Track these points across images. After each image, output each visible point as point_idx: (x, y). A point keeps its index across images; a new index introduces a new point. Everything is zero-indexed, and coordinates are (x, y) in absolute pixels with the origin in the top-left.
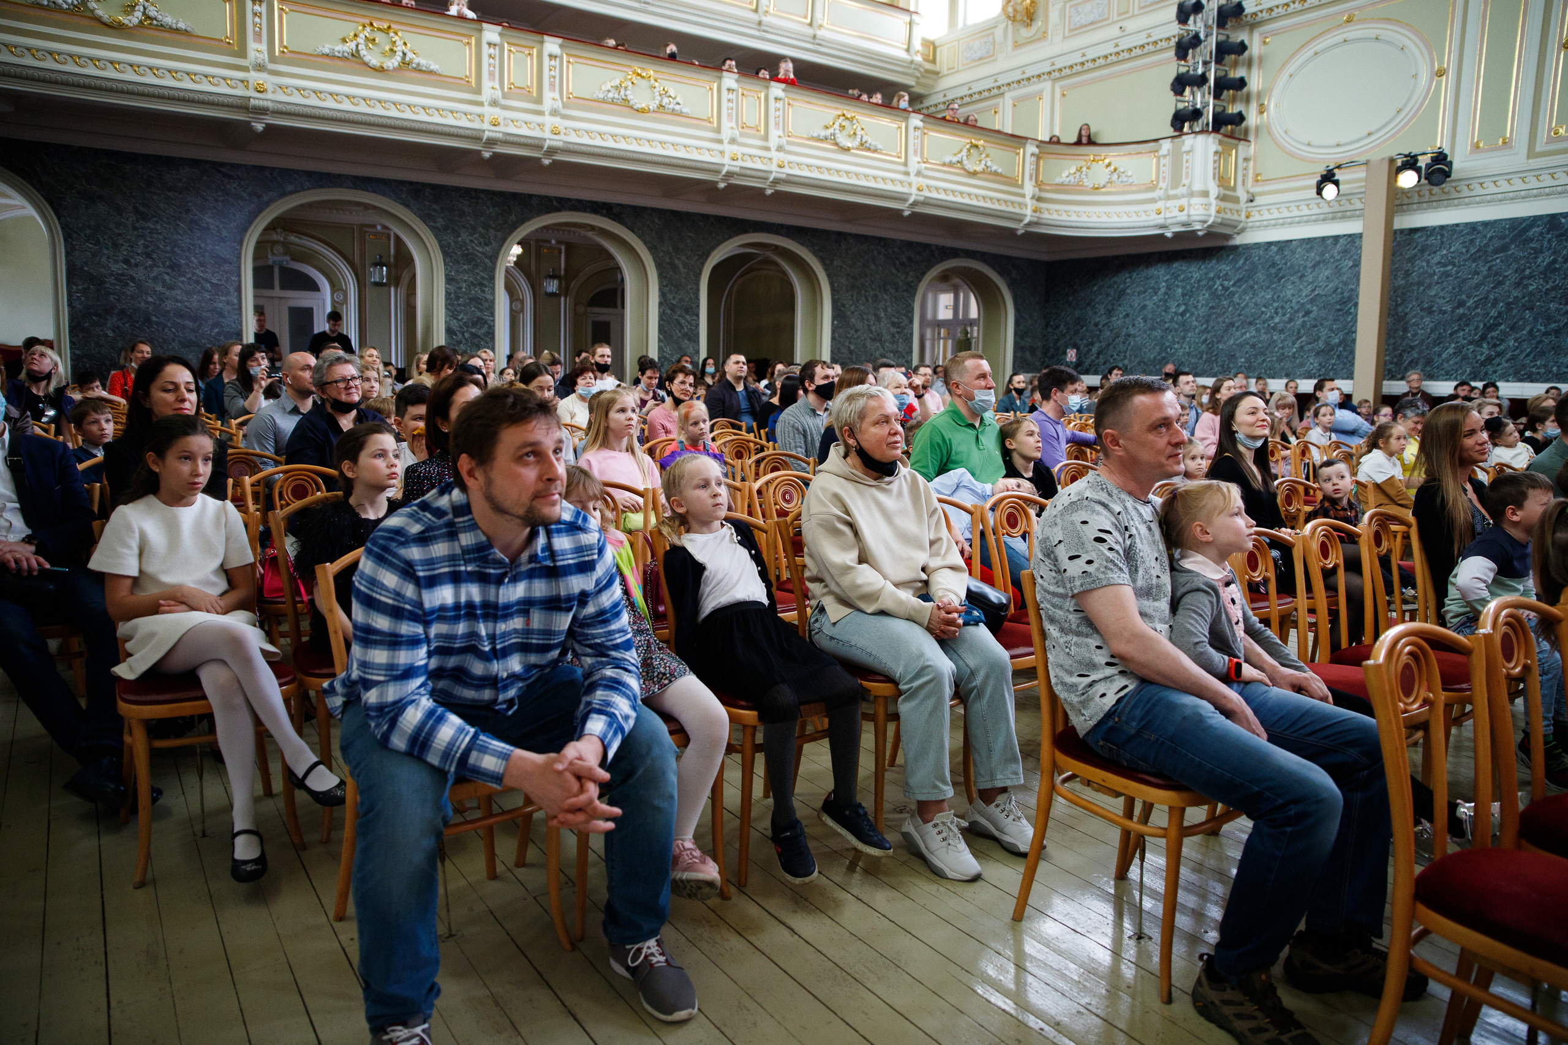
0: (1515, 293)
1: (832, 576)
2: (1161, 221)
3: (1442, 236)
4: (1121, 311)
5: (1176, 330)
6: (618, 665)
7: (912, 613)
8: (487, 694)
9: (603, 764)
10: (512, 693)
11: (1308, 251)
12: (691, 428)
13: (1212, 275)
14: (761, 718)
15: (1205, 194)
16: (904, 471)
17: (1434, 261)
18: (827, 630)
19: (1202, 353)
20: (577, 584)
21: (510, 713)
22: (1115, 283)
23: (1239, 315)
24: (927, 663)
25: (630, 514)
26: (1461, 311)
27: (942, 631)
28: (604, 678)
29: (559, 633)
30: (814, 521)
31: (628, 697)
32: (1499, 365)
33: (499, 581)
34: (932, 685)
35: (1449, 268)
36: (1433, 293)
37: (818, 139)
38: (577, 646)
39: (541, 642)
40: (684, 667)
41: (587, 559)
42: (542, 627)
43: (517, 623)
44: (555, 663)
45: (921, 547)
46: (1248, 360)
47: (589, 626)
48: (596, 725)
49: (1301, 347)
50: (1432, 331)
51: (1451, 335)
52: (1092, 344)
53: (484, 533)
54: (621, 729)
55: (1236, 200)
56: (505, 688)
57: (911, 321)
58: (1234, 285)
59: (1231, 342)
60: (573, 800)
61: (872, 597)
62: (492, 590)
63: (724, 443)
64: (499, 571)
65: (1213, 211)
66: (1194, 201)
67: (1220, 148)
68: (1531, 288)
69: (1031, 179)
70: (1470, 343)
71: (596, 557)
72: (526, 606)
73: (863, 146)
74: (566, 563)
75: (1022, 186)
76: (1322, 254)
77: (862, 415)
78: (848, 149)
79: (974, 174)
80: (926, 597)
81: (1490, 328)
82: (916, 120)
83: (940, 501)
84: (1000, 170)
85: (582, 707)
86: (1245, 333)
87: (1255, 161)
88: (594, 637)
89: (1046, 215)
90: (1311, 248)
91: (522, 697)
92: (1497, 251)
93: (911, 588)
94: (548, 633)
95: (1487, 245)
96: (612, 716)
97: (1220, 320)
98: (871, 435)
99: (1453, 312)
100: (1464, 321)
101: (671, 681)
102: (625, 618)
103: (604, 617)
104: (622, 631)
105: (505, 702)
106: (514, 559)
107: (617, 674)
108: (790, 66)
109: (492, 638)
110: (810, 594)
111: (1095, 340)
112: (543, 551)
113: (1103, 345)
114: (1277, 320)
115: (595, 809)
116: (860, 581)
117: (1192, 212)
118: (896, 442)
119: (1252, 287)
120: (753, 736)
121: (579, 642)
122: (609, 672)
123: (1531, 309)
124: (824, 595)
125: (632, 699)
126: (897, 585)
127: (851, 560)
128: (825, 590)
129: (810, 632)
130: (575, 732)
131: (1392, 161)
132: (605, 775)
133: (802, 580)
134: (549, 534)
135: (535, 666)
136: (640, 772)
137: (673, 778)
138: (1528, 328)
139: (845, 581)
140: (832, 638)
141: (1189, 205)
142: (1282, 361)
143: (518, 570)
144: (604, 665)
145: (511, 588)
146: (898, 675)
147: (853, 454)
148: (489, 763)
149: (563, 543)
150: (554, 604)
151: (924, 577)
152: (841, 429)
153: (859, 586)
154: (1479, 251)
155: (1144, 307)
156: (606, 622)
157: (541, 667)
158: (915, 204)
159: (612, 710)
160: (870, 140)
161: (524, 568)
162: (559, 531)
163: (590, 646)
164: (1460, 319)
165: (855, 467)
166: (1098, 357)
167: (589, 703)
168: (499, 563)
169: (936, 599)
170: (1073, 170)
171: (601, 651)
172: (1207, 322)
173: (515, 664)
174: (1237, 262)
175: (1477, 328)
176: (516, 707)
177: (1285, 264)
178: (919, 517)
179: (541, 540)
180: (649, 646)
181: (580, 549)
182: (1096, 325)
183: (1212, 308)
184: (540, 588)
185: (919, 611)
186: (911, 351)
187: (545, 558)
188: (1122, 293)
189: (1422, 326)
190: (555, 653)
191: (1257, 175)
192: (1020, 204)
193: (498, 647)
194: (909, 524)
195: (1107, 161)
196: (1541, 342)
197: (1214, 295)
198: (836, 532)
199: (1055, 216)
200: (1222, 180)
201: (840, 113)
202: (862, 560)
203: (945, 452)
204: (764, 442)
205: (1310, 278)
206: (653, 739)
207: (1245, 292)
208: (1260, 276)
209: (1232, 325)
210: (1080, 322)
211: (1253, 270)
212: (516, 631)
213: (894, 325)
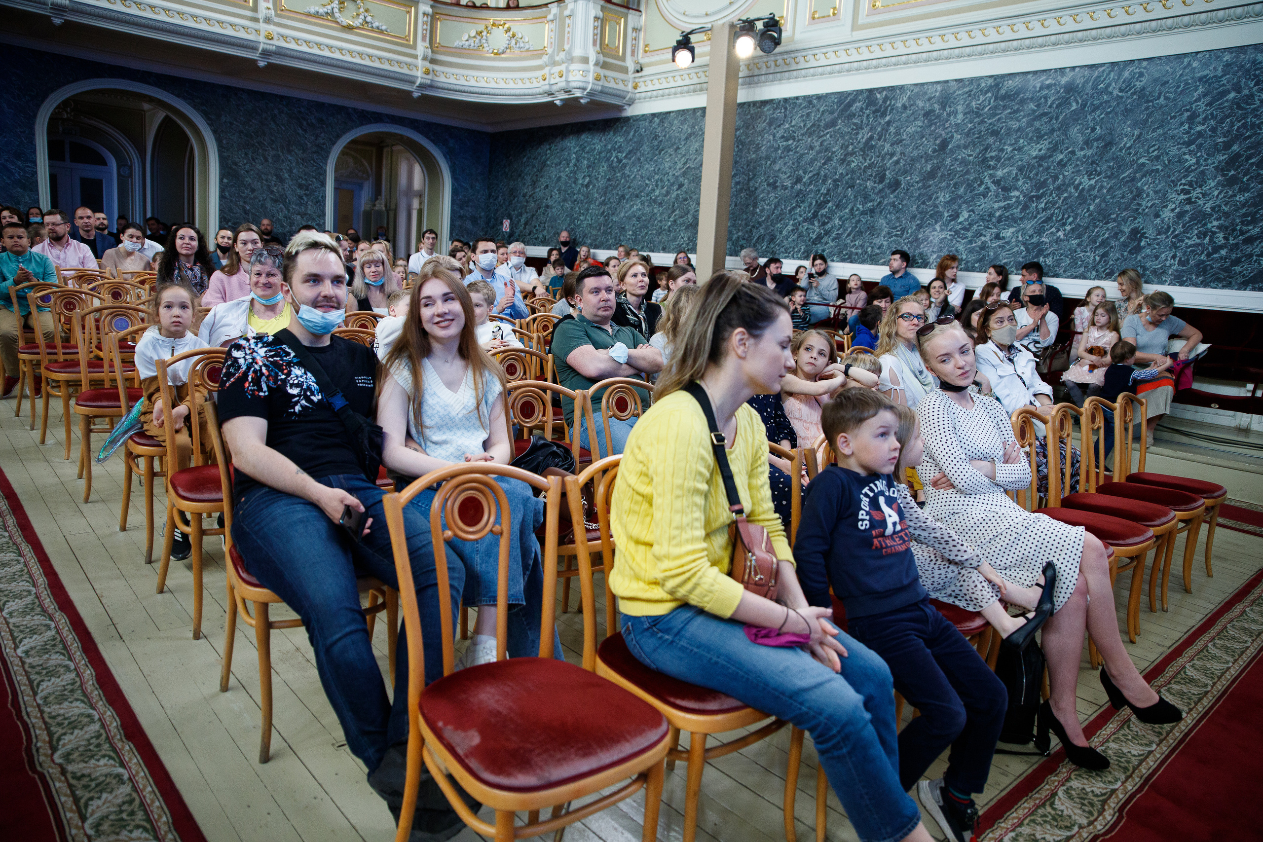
0: (841, 170)
2: (547, 88)
3: (786, 109)
4: (543, 182)
5: (582, 202)
11: (682, 124)
13: (609, 147)
15: (585, 60)
17: (778, 135)
19: (600, 225)
22: (539, 154)
23: (629, 187)
26: (798, 187)
32: (827, 243)
35: (790, 142)
36: (777, 168)
46: (634, 233)
49: (675, 221)
50: (776, 207)
51: (790, 211)
52: (521, 214)
55: (625, 70)
58: (626, 157)
59: (622, 214)
65: (590, 78)
66: (574, 66)
67: (600, 14)
68: (853, 165)
69: (424, 39)
70: (805, 220)
75: (414, 47)
76: (693, 127)
79: (349, 28)
81: (821, 205)
84: (384, 28)
86: (632, 206)
87: (645, 32)
89: (442, 79)
90: (685, 120)
92: (827, 126)
95: (820, 120)
97: (615, 192)
99: (792, 187)
100: (800, 196)
111: (523, 210)
113: (529, 215)
114: (657, 193)
117: (571, 78)
119: (639, 159)
123: (852, 187)
131: (732, 26)
138: (850, 207)
141: (568, 71)
142: (660, 234)
154: (813, 125)
155: (559, 178)
164: (798, 195)
166: (525, 228)
170: (473, 34)
172: (605, 194)
174: (629, 133)
175: (811, 204)
177: (665, 136)
182: (524, 196)
183: (609, 180)
188: (544, 164)
189: (768, 200)
191: (647, 46)
192: (409, 65)
195: (507, 26)
196: (859, 221)
197: (611, 168)
199: (452, 80)
200: (603, 48)
205: (683, 151)
207: (634, 164)
208: (646, 148)
209: (623, 197)
210: (513, 193)
211: (640, 143)
213: (300, 186)
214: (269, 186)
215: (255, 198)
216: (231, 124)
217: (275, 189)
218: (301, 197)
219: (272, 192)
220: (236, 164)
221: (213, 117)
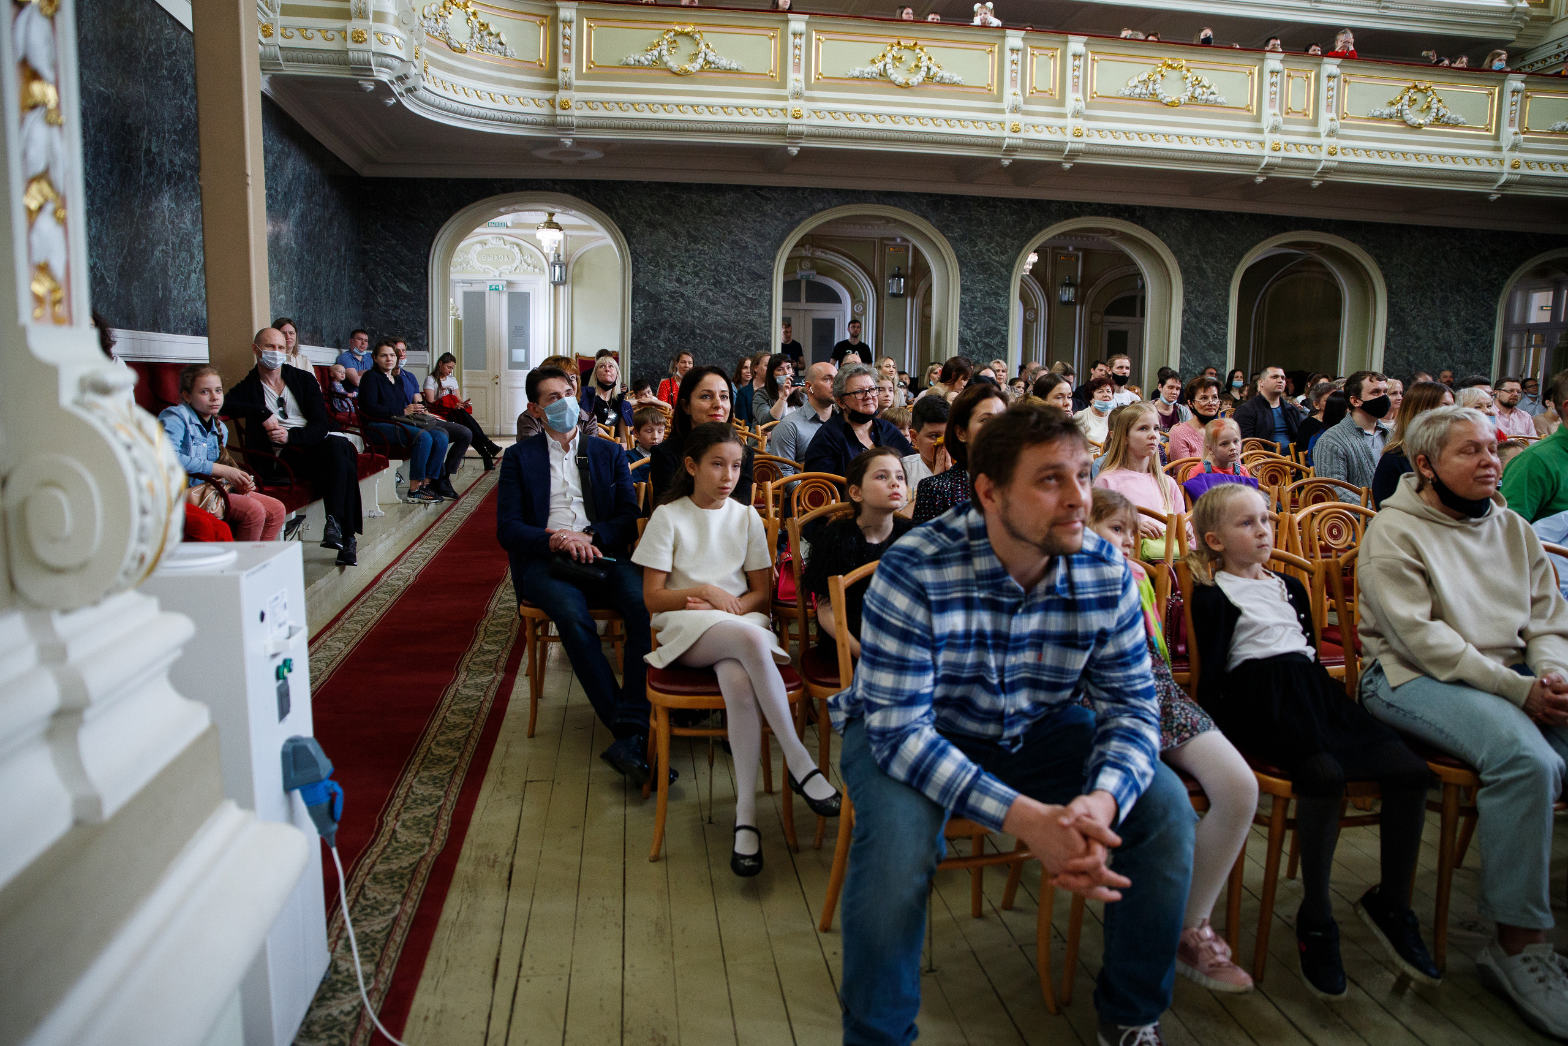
1: (1394, 632)
6: (1137, 713)
7: (1504, 687)
8: (991, 729)
9: (1114, 825)
10: (1017, 730)
12: (1220, 448)
14: (1294, 789)
16: (1499, 510)
18: (1384, 694)
20: (1097, 620)
21: (1014, 750)
24: (1523, 753)
25: (1148, 541)
27: (1546, 715)
28: (1120, 727)
29: (1073, 672)
30: (1374, 565)
31: (1146, 752)
33: (1012, 611)
34: (1528, 781)
37: (1381, 118)
38: (1091, 689)
39: (1052, 680)
40: (1207, 720)
41: (1109, 594)
42: (1054, 664)
43: (1028, 657)
44: (1065, 703)
45: (1518, 605)
47: (1106, 668)
48: (1109, 780)
53: (1000, 559)
54: (1136, 787)
56: (1011, 724)
57: (1492, 326)
60: (1078, 862)
61: (1449, 661)
62: (1004, 619)
63: (1255, 467)
64: (1013, 600)
71: (1119, 593)
72: (1039, 640)
73: (1440, 121)
74: (1086, 596)
77: (1442, 442)
78: (1420, 126)
80: (1524, 669)
82: (1516, 83)
83: (1549, 549)
85: (1094, 756)
88: (1112, 680)
91: (1027, 734)
93: (1501, 655)
94: (1060, 671)
96: (1127, 771)
98: (1453, 465)
101: (1192, 735)
102: (1148, 661)
103: (1125, 659)
104: (1144, 677)
105: (1010, 738)
106: (1030, 586)
107: (1135, 724)
108: (1350, 37)
109: (1001, 670)
110: (1363, 650)
112: (1062, 582)
115: (1101, 875)
116: (1432, 641)
118: (1489, 476)
120: (1285, 809)
121: (1094, 684)
122: (1126, 721)
124: (1382, 652)
125: (1150, 754)
126: (1482, 650)
127: (1422, 615)
128: (1383, 647)
129: (1361, 693)
130: (1085, 784)
132: (1115, 839)
133: (1354, 632)
134: (1069, 564)
135: (1043, 704)
136: (1153, 837)
137: (1190, 849)
139: (1413, 639)
140: (1389, 705)
143: (1034, 601)
144: (1121, 712)
145: (1024, 619)
146: (1479, 761)
147: (1428, 488)
148: (990, 806)
149: (1084, 575)
150: (1069, 641)
151: (1521, 642)
152: (1415, 457)
153: (1430, 648)
156: (1126, 665)
157: (1050, 706)
158: (1507, 184)
159: (1128, 765)
160: (1449, 113)
161: (1041, 599)
162: (1080, 562)
163: (1107, 690)
165: (1431, 504)
167: (1102, 754)
168: (1014, 592)
169: (1538, 672)
171: (1119, 696)
173: (1022, 700)
176: (1020, 745)
178: (1518, 569)
179: (1061, 571)
180: (1168, 692)
181: (1102, 583)
184: (1056, 622)
185: (1516, 685)
186: (1491, 363)
187: (1063, 590)
190: (1067, 694)
193: (1007, 680)
194: (1505, 578)
198: (1404, 581)
201: (1410, 85)
202: (1435, 615)
203: (1549, 488)
204: (1302, 466)
206: (1171, 802)
212: (1026, 665)
213: (1467, 331)
214: (1434, 333)
215: (1420, 347)
216: (1402, 265)
217: (1440, 336)
218: (1466, 344)
219: (1437, 339)
220: (1403, 310)
221: (1385, 260)
